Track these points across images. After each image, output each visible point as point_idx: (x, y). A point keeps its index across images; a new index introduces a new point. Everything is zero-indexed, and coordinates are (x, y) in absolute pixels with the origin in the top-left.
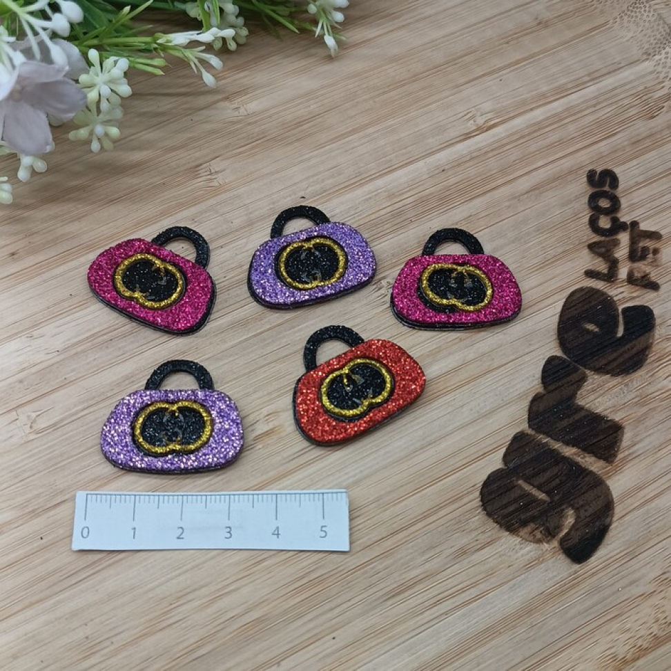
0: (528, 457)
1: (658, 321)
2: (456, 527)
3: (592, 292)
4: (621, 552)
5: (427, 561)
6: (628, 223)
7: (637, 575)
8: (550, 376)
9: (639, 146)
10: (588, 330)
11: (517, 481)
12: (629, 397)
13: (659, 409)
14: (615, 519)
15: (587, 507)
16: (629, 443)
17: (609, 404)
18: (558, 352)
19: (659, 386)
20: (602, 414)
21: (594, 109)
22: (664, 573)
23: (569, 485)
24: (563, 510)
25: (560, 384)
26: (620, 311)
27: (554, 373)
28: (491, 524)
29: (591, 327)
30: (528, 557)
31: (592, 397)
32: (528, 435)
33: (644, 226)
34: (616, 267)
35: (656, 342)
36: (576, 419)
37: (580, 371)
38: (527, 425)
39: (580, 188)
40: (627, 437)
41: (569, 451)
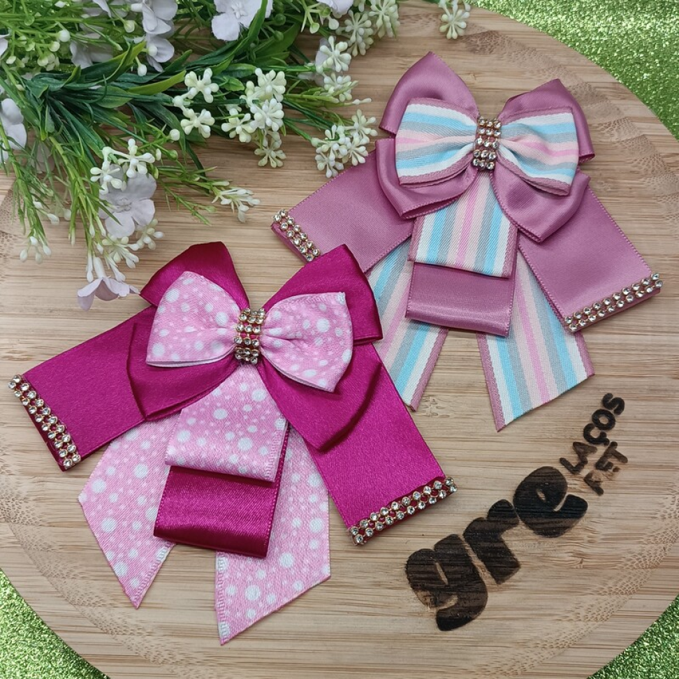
0: (451, 552)
1: (586, 515)
2: (383, 568)
3: (556, 474)
4: (470, 638)
5: (355, 578)
6: (611, 442)
7: (471, 657)
8: (495, 511)
9: (656, 394)
10: (538, 496)
11: (436, 562)
12: (536, 551)
13: (550, 569)
14: (479, 617)
15: (468, 601)
16: (517, 578)
17: (521, 548)
18: (510, 500)
19: (560, 555)
20: (512, 552)
21: (640, 353)
22: (487, 665)
23: (465, 582)
24: (452, 594)
25: (499, 520)
26: (567, 495)
27: (499, 511)
28: (405, 578)
29: (541, 495)
30: (414, 609)
31: (514, 538)
32: (459, 539)
33: (619, 449)
34: (583, 466)
35: (576, 527)
36: (495, 546)
37: (515, 519)
38: (462, 533)
39: (595, 402)
40: (518, 575)
41: (477, 562)
